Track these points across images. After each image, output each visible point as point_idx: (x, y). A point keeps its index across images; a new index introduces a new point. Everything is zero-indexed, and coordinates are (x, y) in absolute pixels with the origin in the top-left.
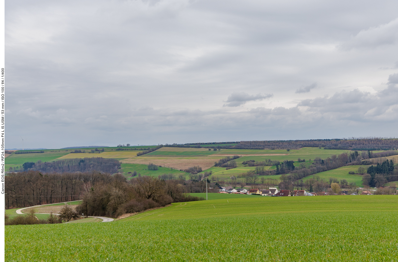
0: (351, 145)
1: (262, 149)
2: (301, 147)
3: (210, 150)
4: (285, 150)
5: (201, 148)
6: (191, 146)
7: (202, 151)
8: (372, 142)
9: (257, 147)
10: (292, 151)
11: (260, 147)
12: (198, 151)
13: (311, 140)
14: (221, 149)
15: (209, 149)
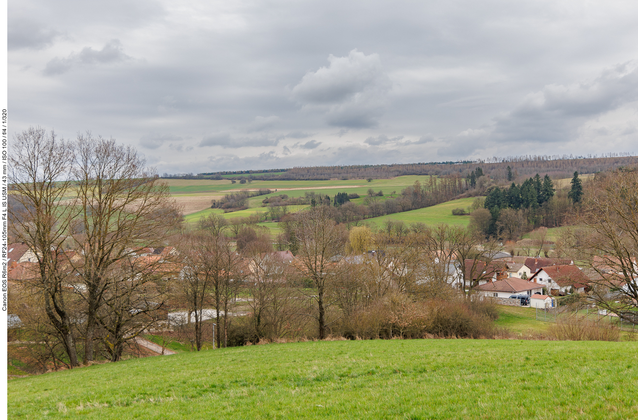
0: (489, 171)
1: (325, 180)
2: (398, 176)
3: (234, 182)
4: (365, 181)
5: (222, 179)
6: (205, 176)
7: (218, 185)
8: (529, 163)
9: (318, 177)
10: (375, 181)
11: (323, 177)
12: (213, 184)
13: (419, 164)
14: (254, 181)
15: (232, 181)
